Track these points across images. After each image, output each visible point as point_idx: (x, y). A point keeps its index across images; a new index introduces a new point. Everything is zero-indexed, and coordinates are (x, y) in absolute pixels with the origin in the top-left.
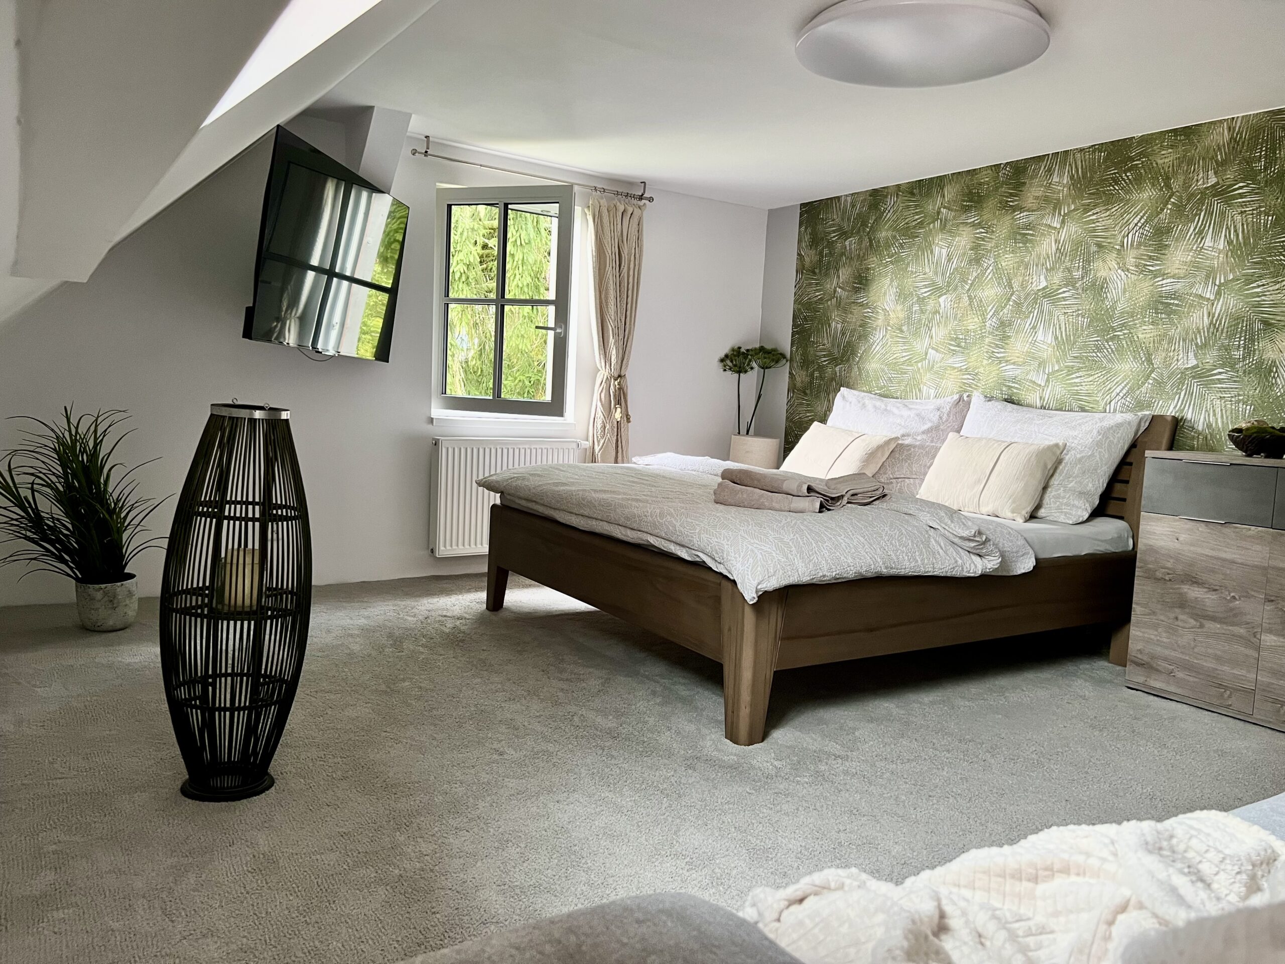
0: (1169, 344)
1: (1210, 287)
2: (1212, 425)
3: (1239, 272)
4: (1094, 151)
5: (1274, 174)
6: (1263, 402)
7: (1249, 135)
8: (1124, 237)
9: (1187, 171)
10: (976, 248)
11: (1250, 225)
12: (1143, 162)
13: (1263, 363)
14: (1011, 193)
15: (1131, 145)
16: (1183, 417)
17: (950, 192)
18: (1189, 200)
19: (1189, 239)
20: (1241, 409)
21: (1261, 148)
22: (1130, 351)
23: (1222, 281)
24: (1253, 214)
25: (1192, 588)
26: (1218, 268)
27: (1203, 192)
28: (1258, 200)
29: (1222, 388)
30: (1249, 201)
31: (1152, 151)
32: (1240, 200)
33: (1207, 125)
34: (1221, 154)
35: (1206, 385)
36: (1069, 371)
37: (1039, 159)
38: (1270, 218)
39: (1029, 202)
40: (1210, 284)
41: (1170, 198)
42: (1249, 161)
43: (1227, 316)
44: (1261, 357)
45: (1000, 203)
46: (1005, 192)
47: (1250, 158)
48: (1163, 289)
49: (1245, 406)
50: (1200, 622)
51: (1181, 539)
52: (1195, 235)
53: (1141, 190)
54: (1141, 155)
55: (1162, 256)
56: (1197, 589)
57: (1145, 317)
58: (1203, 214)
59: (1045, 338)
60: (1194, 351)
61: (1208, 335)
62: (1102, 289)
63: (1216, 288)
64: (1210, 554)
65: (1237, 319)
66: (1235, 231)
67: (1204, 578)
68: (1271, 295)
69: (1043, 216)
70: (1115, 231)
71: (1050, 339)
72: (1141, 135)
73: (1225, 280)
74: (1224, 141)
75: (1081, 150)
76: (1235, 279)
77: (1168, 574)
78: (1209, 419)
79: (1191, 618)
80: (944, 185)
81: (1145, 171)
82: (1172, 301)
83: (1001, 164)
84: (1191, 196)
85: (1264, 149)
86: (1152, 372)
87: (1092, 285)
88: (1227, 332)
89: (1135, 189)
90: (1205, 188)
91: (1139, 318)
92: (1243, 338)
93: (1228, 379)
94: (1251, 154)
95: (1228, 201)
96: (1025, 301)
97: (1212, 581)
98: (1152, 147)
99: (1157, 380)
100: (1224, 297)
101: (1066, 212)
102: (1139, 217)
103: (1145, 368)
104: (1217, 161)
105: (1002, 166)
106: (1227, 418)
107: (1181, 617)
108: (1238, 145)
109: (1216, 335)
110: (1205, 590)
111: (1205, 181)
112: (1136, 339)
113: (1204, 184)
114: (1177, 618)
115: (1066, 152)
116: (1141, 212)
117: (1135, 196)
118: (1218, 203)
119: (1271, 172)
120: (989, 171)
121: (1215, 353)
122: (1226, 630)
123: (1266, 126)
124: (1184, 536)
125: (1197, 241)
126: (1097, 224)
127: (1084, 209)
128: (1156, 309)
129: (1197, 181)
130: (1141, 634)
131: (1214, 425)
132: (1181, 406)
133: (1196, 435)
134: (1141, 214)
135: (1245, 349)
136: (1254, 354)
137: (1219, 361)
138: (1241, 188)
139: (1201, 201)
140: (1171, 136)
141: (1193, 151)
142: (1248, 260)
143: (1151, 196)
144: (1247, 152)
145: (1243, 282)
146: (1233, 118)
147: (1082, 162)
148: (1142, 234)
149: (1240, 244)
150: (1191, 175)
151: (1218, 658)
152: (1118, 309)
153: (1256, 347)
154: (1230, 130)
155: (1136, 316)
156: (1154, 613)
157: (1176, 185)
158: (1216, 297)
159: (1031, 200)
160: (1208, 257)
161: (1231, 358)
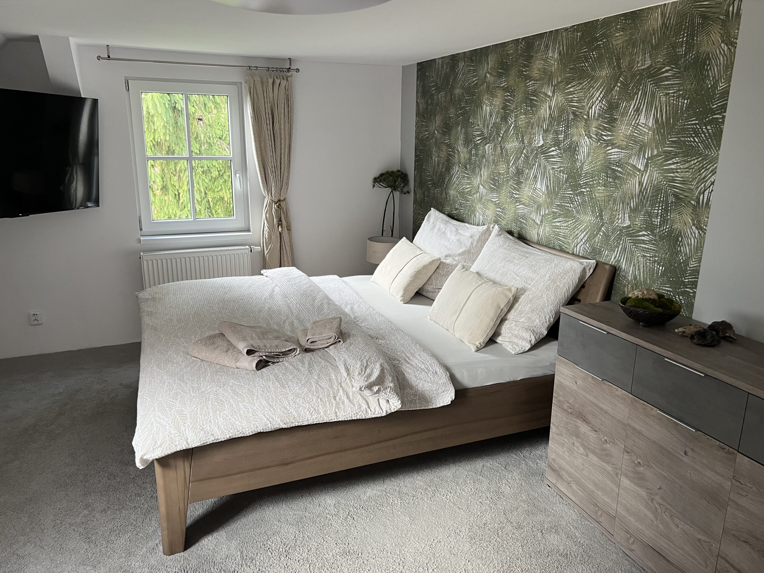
0: (613, 204)
1: (641, 159)
2: (637, 277)
3: (662, 149)
4: (574, 31)
5: (692, 59)
6: (671, 266)
7: (676, 21)
8: (589, 109)
9: (632, 53)
10: (505, 108)
11: (671, 107)
12: (604, 43)
13: (673, 232)
14: (525, 64)
15: (597, 26)
16: (619, 267)
17: (492, 61)
18: (632, 80)
19: (630, 115)
20: (656, 268)
21: (683, 34)
22: (590, 206)
23: (650, 156)
24: (674, 96)
25: (583, 424)
26: (647, 143)
27: (641, 73)
28: (678, 84)
29: (645, 248)
30: (672, 84)
31: (610, 33)
32: (666, 83)
33: (647, 10)
34: (655, 38)
35: (635, 243)
36: (554, 216)
37: (541, 36)
38: (686, 101)
39: (534, 73)
40: (641, 157)
41: (619, 77)
42: (674, 46)
43: (651, 186)
44: (672, 226)
45: (519, 72)
46: (522, 63)
47: (675, 43)
48: (612, 157)
49: (658, 266)
50: (587, 453)
51: (578, 383)
52: (634, 112)
53: (601, 68)
54: (603, 36)
55: (612, 129)
56: (585, 426)
57: (600, 179)
58: (640, 92)
59: (541, 186)
60: (629, 213)
61: (638, 201)
62: (575, 152)
63: (645, 161)
64: (594, 402)
65: (657, 190)
66: (661, 111)
67: (590, 419)
68: (682, 172)
69: (542, 85)
70: (584, 102)
71: (544, 189)
72: (603, 17)
73: (651, 154)
74: (657, 27)
75: (566, 29)
76: (658, 155)
77: (571, 409)
78: (635, 272)
79: (581, 446)
80: (488, 55)
81: (605, 51)
82: (617, 168)
83: (519, 39)
84: (633, 76)
85: (686, 35)
86: (602, 226)
87: (569, 148)
88: (651, 200)
89: (598, 66)
90: (643, 69)
91: (596, 180)
92: (660, 208)
93: (648, 241)
94: (676, 39)
95: (657, 84)
96: (531, 155)
97: (594, 423)
98: (610, 29)
99: (605, 233)
100: (650, 170)
101: (556, 83)
102: (599, 92)
103: (598, 222)
104: (652, 45)
105: (520, 40)
106: (647, 274)
107: (576, 444)
108: (667, 31)
109: (643, 202)
110: (590, 429)
111: (643, 63)
112: (594, 197)
113: (642, 66)
114: (574, 444)
115: (557, 30)
116: (601, 88)
117: (598, 73)
118: (651, 84)
119: (689, 57)
120: (513, 45)
121: (642, 218)
122: (600, 464)
123: (688, 13)
124: (580, 382)
125: (635, 118)
126: (574, 95)
127: (567, 82)
128: (607, 173)
129: (638, 62)
130: (554, 448)
131: (638, 277)
132: (618, 258)
133: (627, 283)
134: (601, 90)
135: (661, 218)
136: (667, 223)
137: (644, 224)
138: (668, 72)
139: (639, 83)
140: (623, 20)
141: (636, 35)
142: (668, 139)
143: (607, 74)
144: (673, 37)
145: (663, 158)
146: (665, 4)
147: (566, 40)
148: (601, 107)
149: (663, 122)
150: (634, 57)
151: (595, 484)
152: (584, 170)
153: (669, 217)
154: (662, 16)
155: (595, 177)
156: (562, 435)
157: (624, 64)
158: (645, 169)
159: (536, 71)
160: (641, 133)
161: (652, 223)
